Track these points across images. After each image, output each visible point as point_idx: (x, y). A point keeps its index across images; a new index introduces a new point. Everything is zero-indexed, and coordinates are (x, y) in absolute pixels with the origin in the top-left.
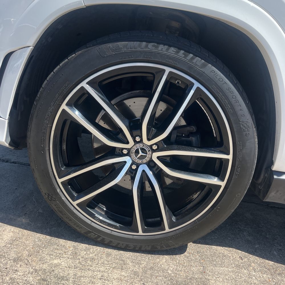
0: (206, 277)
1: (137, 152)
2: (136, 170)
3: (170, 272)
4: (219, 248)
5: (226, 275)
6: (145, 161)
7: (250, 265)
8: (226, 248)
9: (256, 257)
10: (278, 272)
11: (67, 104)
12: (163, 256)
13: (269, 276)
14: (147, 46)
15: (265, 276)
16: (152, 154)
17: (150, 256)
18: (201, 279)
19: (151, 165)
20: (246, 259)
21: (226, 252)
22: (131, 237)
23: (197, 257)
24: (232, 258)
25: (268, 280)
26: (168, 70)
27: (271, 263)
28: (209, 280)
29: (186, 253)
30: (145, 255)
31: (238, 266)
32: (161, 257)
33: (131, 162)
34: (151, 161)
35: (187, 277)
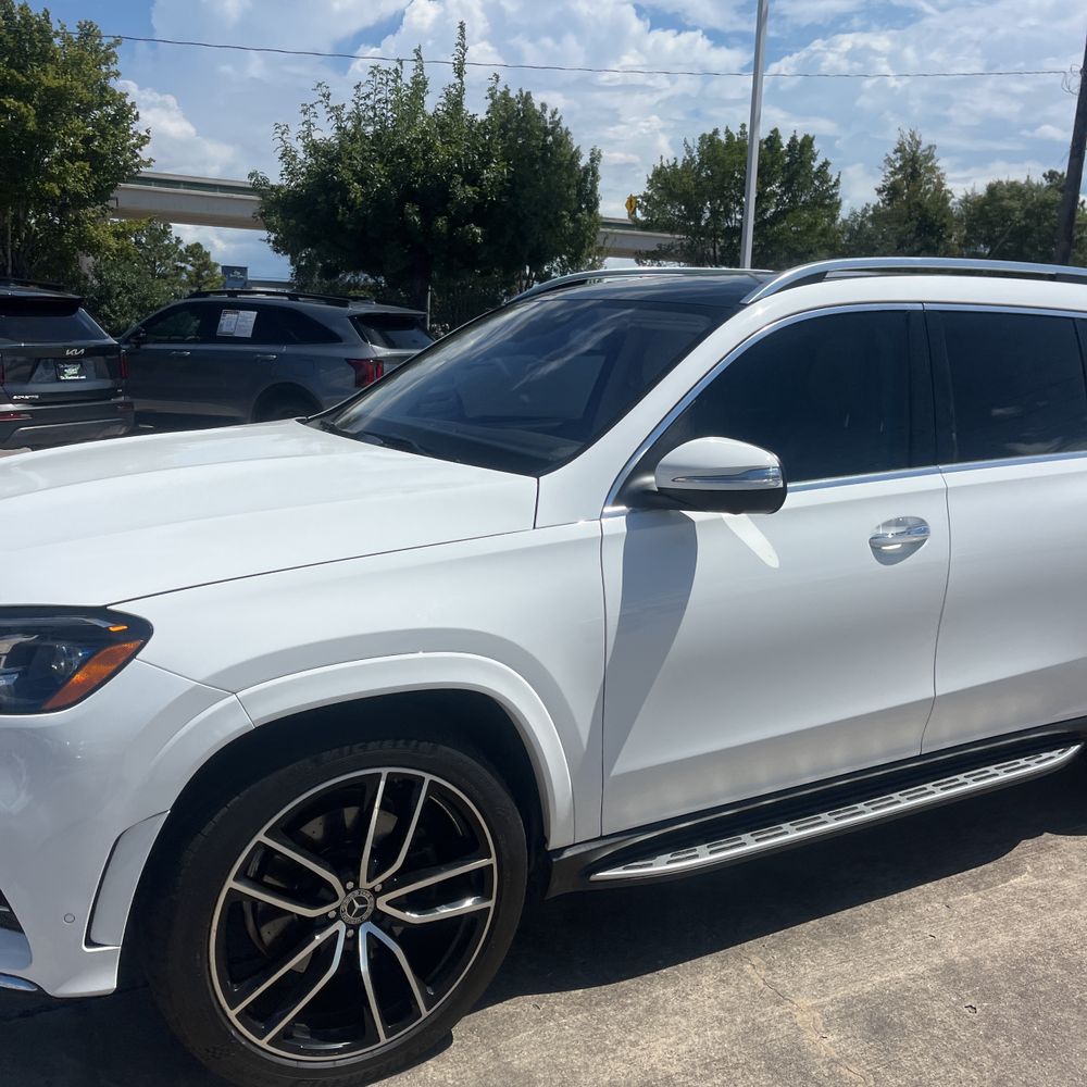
0: (505, 1061)
1: (351, 907)
2: (356, 937)
3: (451, 1082)
4: (498, 1007)
5: (529, 1043)
6: (365, 916)
7: (553, 1011)
8: (508, 1002)
9: (557, 994)
10: (594, 1003)
11: (235, 879)
12: (424, 1064)
13: (586, 1015)
14: (351, 752)
15: (579, 1016)
16: (376, 900)
17: (405, 1074)
18: (499, 1067)
19: (379, 918)
20: (544, 1005)
21: (511, 1009)
22: (368, 1056)
23: (475, 1037)
24: (524, 1014)
25: (586, 1021)
26: (385, 771)
27: (580, 992)
28: (510, 1063)
29: (455, 1042)
30: (398, 1077)
31: (538, 1021)
32: (423, 1066)
33: (344, 927)
34: (377, 911)
35: (478, 1075)
